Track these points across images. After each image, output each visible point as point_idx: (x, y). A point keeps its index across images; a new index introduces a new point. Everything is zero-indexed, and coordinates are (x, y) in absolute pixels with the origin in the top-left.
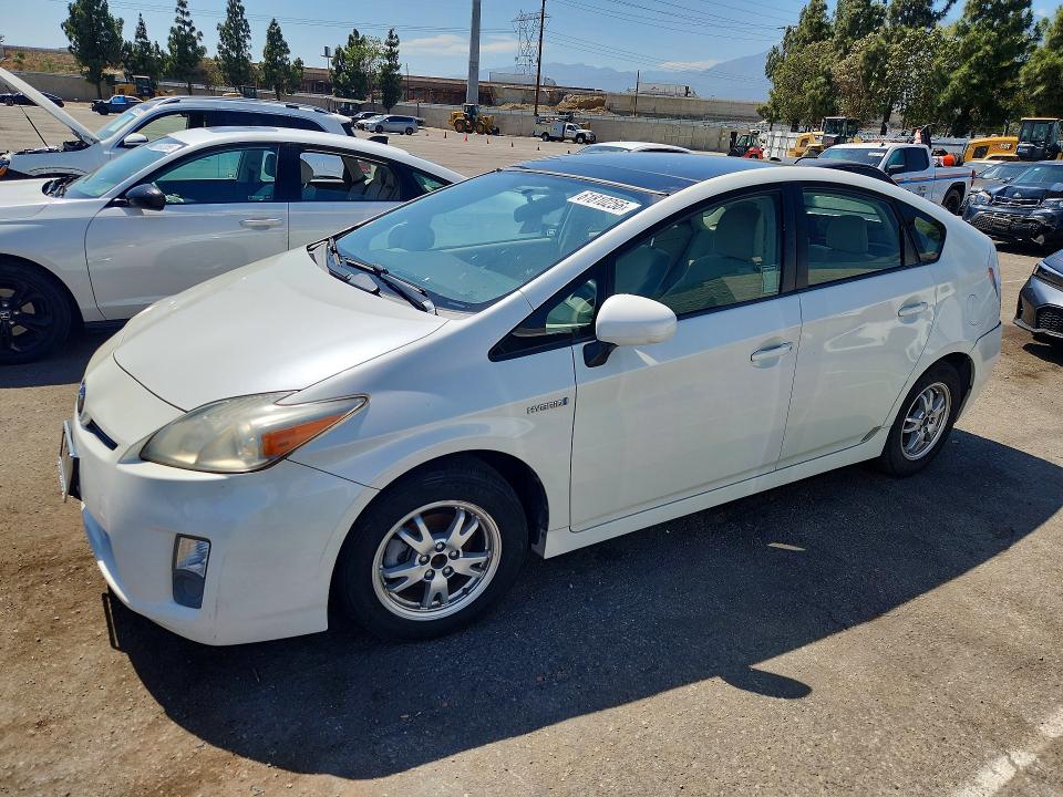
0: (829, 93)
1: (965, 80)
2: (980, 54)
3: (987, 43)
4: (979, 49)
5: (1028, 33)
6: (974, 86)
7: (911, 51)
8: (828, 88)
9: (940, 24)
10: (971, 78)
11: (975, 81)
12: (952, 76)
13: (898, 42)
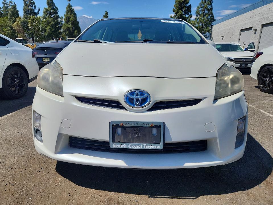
0: (13, 32)
1: (50, 30)
2: (51, 23)
3: (52, 21)
4: (51, 22)
5: (59, 19)
6: (52, 31)
7: (34, 22)
8: (12, 30)
9: (38, 15)
10: (52, 29)
11: (52, 30)
12: (47, 29)
13: (29, 19)
